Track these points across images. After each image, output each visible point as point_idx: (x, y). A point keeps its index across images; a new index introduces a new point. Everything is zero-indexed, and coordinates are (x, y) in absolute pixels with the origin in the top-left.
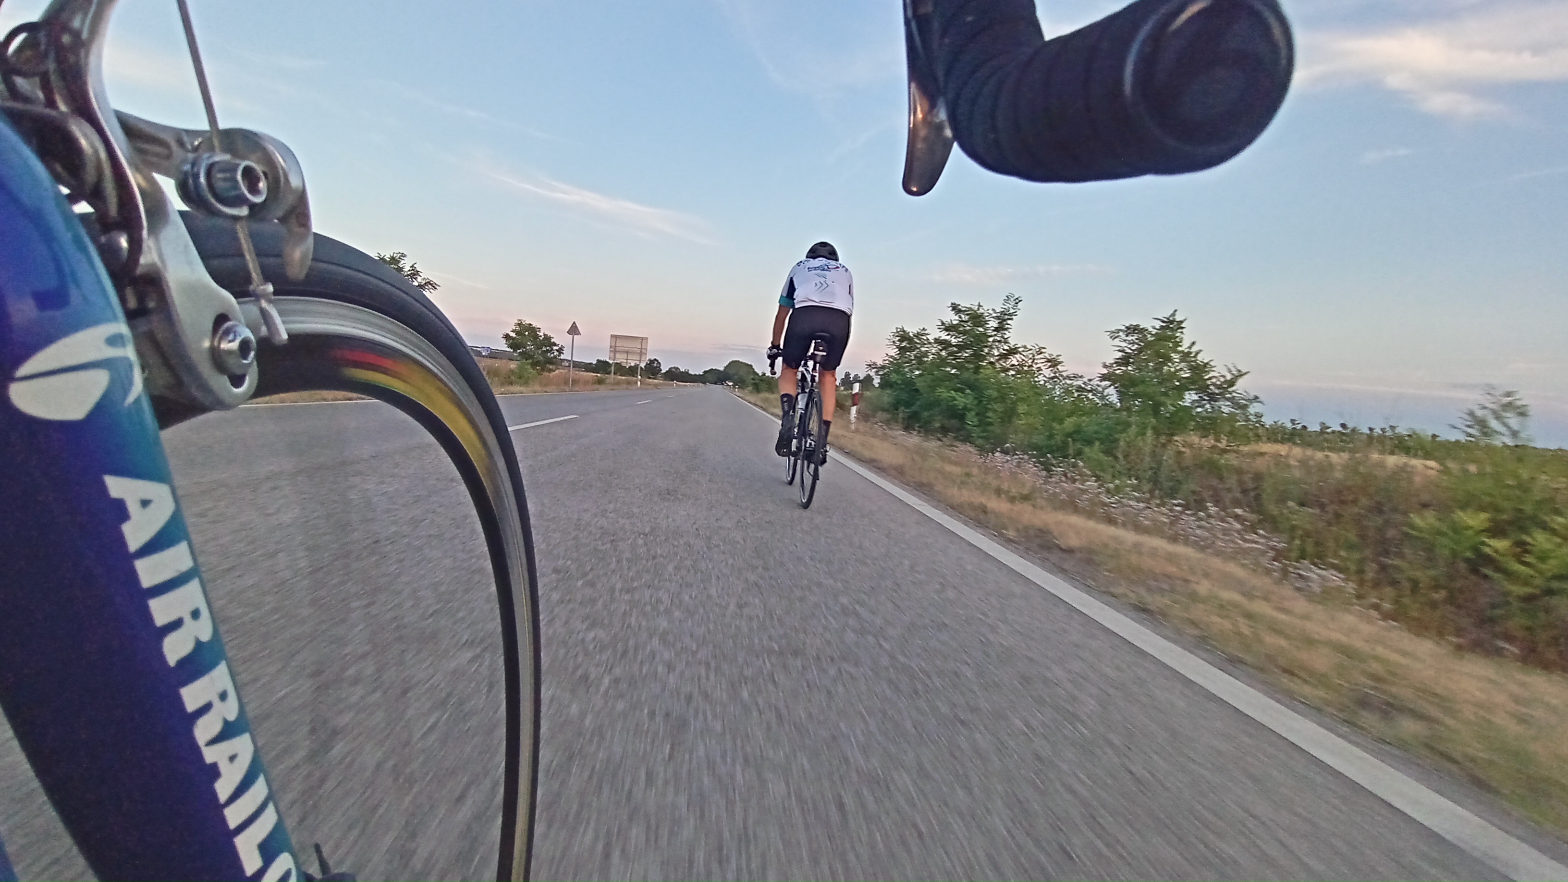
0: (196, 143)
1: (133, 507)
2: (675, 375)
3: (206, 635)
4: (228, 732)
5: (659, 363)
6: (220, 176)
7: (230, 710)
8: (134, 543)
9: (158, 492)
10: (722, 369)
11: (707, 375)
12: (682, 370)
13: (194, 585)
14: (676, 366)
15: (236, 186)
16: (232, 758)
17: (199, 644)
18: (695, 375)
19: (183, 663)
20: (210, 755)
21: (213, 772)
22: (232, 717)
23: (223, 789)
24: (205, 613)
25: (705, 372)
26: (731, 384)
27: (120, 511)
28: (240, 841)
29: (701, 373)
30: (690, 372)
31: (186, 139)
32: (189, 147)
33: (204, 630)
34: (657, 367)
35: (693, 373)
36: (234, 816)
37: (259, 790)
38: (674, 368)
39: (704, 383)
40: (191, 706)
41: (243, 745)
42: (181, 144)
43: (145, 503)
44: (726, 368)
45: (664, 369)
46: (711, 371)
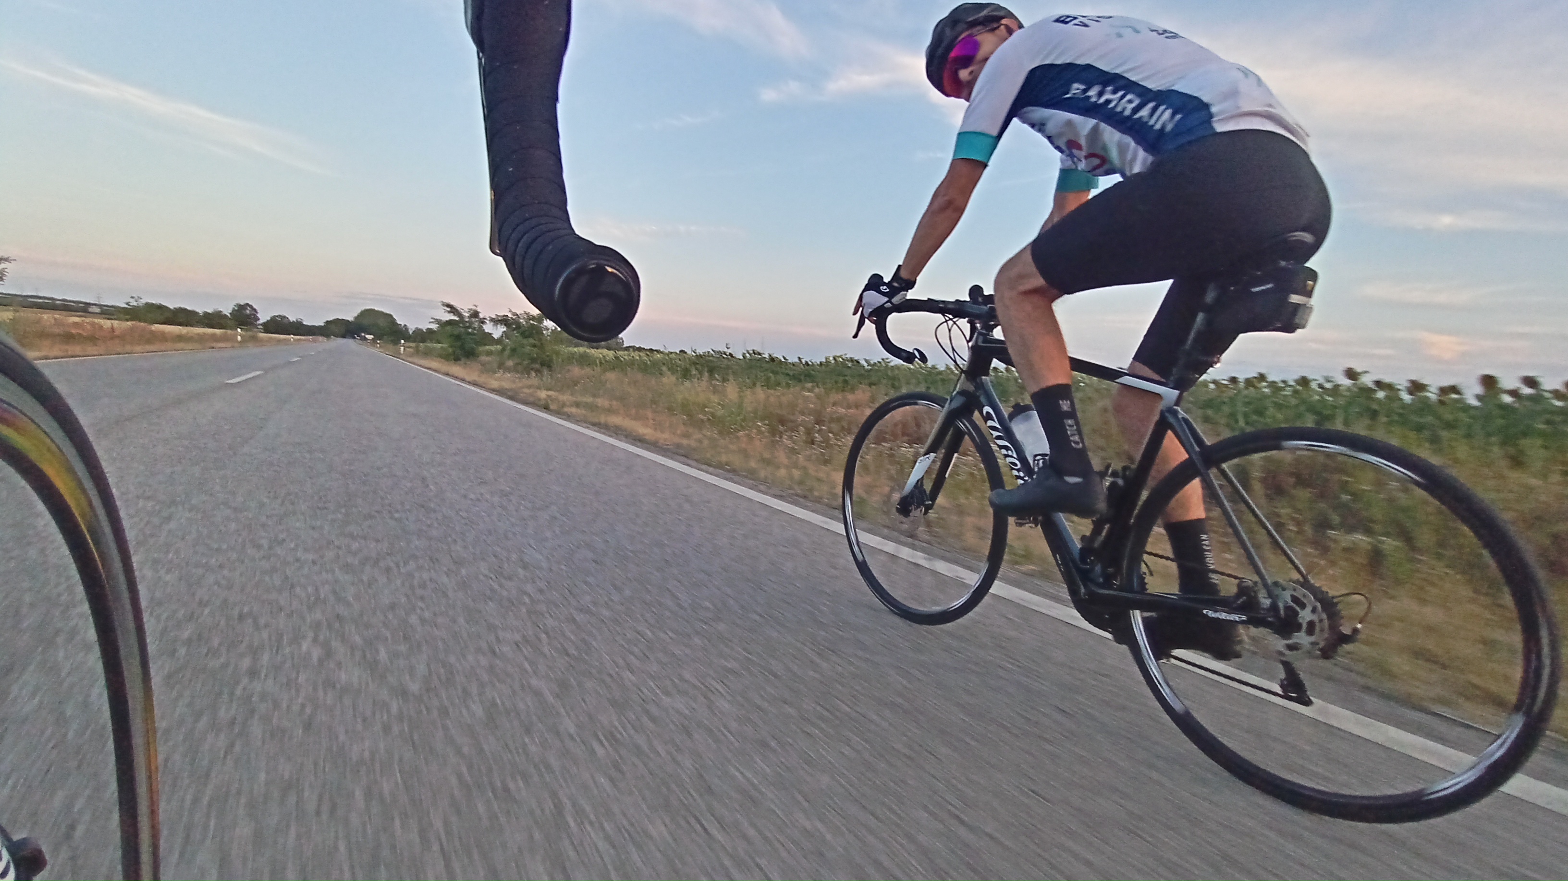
5: (255, 310)
10: (350, 318)
14: (282, 314)
18: (314, 326)
25: (327, 323)
30: (304, 322)
34: (252, 315)
35: (309, 323)
38: (279, 316)
44: (356, 318)
45: (263, 317)
46: (337, 321)
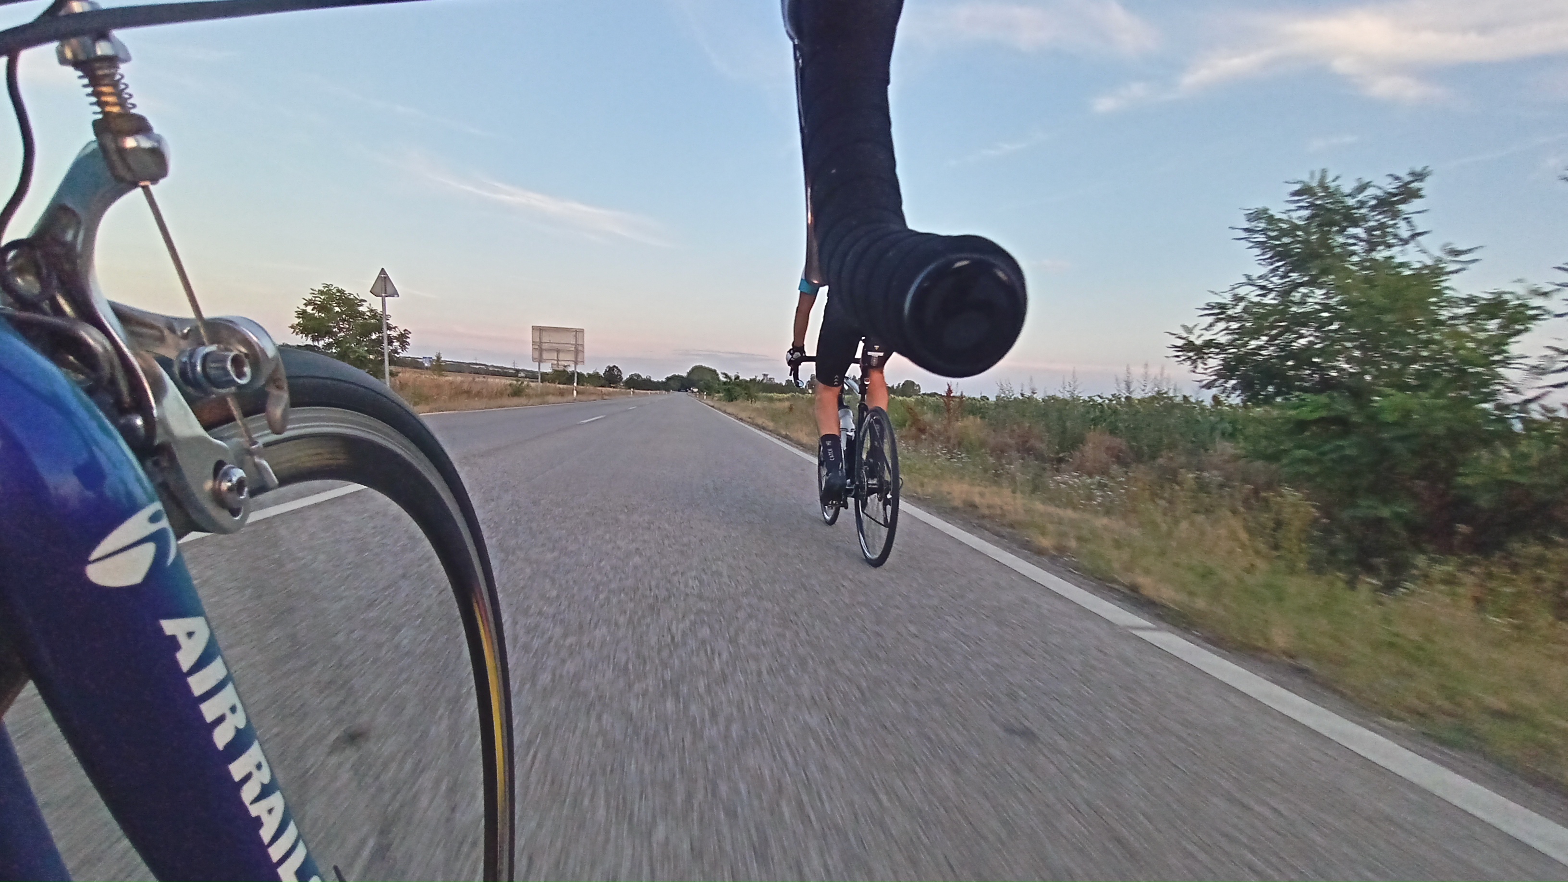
0: (185, 331)
1: (182, 639)
2: (636, 383)
3: (242, 725)
4: (265, 792)
5: (619, 371)
6: (213, 365)
7: (264, 776)
8: (185, 665)
9: (197, 624)
10: (685, 375)
11: (671, 382)
12: (644, 377)
13: (230, 689)
14: (637, 373)
15: (227, 373)
16: (270, 811)
17: (238, 731)
18: (658, 382)
19: (228, 746)
20: (254, 810)
21: (257, 822)
22: (266, 781)
23: (266, 834)
24: (239, 707)
25: (668, 379)
26: (696, 390)
27: (173, 644)
28: (281, 871)
29: (664, 380)
30: (652, 379)
31: (176, 325)
32: (179, 333)
33: (239, 720)
34: (618, 375)
35: (655, 380)
36: (275, 853)
37: (291, 832)
38: (635, 375)
39: (668, 390)
40: (237, 777)
41: (276, 801)
42: (172, 330)
43: (190, 635)
44: (689, 374)
45: (625, 377)
46: (674, 378)
